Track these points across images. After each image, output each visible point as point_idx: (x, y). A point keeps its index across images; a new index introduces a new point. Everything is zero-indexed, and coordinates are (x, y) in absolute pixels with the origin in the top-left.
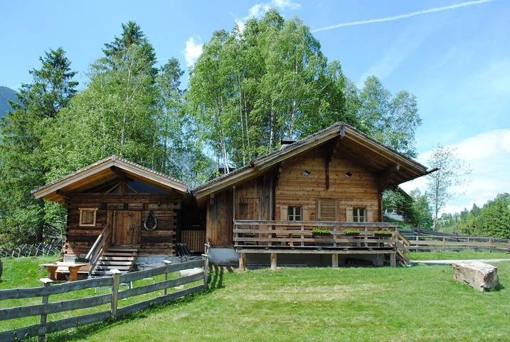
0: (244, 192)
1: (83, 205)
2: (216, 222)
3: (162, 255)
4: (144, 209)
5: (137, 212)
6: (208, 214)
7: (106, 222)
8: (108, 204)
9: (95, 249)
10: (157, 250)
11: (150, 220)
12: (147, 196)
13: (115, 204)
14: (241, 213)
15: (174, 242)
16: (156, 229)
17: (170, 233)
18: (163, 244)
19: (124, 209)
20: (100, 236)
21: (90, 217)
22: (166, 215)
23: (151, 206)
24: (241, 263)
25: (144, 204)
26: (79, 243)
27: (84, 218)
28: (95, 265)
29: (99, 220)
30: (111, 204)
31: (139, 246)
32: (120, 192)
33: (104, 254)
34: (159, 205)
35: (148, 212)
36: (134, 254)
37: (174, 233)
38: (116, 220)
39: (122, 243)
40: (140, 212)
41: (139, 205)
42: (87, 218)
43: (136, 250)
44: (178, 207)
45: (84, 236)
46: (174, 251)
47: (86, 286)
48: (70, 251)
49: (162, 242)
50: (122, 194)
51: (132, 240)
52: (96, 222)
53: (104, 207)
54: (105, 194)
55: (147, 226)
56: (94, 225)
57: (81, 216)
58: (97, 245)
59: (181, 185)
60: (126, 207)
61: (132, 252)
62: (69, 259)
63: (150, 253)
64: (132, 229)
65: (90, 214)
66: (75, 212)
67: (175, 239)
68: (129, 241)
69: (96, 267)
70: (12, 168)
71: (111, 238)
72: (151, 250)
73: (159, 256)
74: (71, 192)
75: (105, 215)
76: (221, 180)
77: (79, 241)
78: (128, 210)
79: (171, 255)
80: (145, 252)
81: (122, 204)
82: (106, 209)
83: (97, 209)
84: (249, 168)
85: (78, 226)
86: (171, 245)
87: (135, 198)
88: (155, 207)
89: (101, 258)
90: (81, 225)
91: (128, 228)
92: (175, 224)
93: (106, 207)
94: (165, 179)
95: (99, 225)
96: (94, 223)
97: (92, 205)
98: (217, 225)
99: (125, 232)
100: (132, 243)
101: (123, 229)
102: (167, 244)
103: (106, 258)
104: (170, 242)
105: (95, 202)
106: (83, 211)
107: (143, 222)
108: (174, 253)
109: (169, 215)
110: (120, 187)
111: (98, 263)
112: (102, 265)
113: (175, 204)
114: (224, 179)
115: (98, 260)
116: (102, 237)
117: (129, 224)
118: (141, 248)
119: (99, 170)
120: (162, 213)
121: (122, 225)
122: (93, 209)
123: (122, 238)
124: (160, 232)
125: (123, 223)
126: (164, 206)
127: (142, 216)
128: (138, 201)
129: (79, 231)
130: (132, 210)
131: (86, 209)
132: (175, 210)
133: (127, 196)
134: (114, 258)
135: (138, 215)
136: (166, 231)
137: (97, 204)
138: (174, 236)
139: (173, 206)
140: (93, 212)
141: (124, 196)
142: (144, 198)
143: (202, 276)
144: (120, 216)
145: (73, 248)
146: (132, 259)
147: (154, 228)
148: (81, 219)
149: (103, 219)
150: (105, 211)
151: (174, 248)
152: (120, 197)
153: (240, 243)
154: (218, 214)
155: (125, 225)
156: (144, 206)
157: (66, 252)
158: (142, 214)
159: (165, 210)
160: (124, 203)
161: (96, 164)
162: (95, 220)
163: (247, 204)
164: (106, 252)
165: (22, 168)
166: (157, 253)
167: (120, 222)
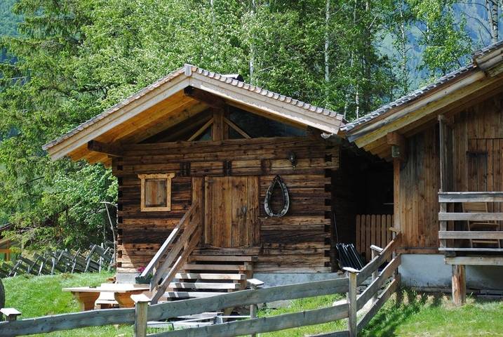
0: (478, 126)
1: (145, 168)
2: (415, 198)
3: (304, 270)
4: (264, 170)
5: (250, 180)
6: (397, 179)
7: (190, 202)
8: (193, 165)
9: (164, 256)
10: (293, 259)
11: (276, 196)
12: (269, 143)
13: (206, 164)
14: (473, 174)
15: (327, 242)
16: (290, 214)
17: (318, 221)
18: (305, 245)
19: (224, 174)
20: (175, 230)
21: (160, 192)
22: (309, 184)
23: (278, 166)
24: (455, 287)
25: (263, 161)
26: (143, 246)
27: (149, 193)
28: (164, 289)
29: (177, 198)
30: (197, 165)
31: (255, 251)
32: (215, 138)
33: (186, 266)
34: (294, 163)
35: (271, 178)
36: (244, 268)
37: (327, 222)
38: (210, 195)
39: (223, 244)
40: (256, 179)
41: (253, 163)
42: (153, 195)
43: (249, 259)
44: (334, 165)
45: (152, 232)
46: (326, 259)
47: (83, 322)
48: (126, 261)
49: (302, 241)
50: (217, 143)
51: (243, 237)
52: (172, 202)
53: (184, 171)
54: (187, 144)
55: (270, 206)
56: (168, 209)
57: (143, 191)
58: (168, 249)
59: (325, 119)
60: (227, 170)
61: (242, 263)
62: (126, 276)
63: (279, 264)
64: (242, 215)
65: (160, 186)
66: (132, 183)
67: (329, 235)
68: (237, 240)
69: (167, 294)
70: (42, 89)
71: (203, 234)
72: (281, 258)
73: (298, 270)
74: (122, 142)
75: (188, 186)
76: (409, 103)
77: (143, 242)
78: (231, 174)
79: (323, 269)
80: (269, 262)
81: (221, 164)
82: (188, 175)
83: (172, 175)
84: (471, 71)
85: (139, 211)
86: (321, 247)
87: (245, 149)
88: (287, 166)
89: (178, 276)
90: (144, 209)
91: (234, 213)
92: (327, 203)
93: (188, 170)
94: (293, 108)
95: (179, 208)
96: (169, 204)
97: (162, 166)
98: (419, 204)
99: (229, 221)
100: (242, 244)
101: (223, 216)
102: (312, 245)
103: (189, 276)
104: (317, 241)
105: (168, 161)
106: (146, 180)
107: (261, 200)
108: (327, 265)
109: (315, 184)
110: (215, 128)
111: (173, 285)
112: (180, 289)
113: (328, 159)
114: (415, 100)
115: (171, 278)
116: (181, 232)
117: (235, 205)
118: (261, 254)
119: (160, 98)
120: (301, 180)
121: (222, 208)
122: (165, 176)
123: (223, 234)
124: (299, 221)
125: (223, 203)
126: (304, 165)
127: (259, 186)
128: (251, 155)
129: (141, 222)
130: (240, 175)
131: (151, 176)
132: (328, 173)
133: (229, 145)
134: (204, 276)
135: (251, 186)
136: (309, 219)
137: (173, 166)
138: (326, 228)
139: (323, 164)
140: (164, 182)
141: (222, 145)
142: (262, 148)
143: (345, 313)
144: (217, 188)
145: (132, 255)
146: (237, 277)
147: (285, 211)
148: (142, 197)
149: (185, 195)
150: (188, 178)
151: (327, 254)
152: (215, 149)
153: (449, 243)
154: (417, 178)
155: (228, 207)
156: (263, 166)
157: (120, 265)
158: (259, 182)
159: (305, 172)
160: (225, 162)
161: (155, 85)
162: (169, 198)
163: (486, 154)
164: (189, 263)
165: (62, 86)
166: (292, 265)
167: (218, 201)
